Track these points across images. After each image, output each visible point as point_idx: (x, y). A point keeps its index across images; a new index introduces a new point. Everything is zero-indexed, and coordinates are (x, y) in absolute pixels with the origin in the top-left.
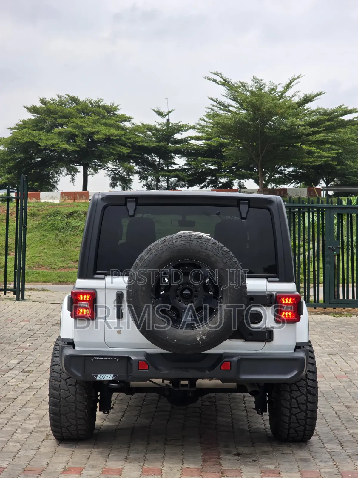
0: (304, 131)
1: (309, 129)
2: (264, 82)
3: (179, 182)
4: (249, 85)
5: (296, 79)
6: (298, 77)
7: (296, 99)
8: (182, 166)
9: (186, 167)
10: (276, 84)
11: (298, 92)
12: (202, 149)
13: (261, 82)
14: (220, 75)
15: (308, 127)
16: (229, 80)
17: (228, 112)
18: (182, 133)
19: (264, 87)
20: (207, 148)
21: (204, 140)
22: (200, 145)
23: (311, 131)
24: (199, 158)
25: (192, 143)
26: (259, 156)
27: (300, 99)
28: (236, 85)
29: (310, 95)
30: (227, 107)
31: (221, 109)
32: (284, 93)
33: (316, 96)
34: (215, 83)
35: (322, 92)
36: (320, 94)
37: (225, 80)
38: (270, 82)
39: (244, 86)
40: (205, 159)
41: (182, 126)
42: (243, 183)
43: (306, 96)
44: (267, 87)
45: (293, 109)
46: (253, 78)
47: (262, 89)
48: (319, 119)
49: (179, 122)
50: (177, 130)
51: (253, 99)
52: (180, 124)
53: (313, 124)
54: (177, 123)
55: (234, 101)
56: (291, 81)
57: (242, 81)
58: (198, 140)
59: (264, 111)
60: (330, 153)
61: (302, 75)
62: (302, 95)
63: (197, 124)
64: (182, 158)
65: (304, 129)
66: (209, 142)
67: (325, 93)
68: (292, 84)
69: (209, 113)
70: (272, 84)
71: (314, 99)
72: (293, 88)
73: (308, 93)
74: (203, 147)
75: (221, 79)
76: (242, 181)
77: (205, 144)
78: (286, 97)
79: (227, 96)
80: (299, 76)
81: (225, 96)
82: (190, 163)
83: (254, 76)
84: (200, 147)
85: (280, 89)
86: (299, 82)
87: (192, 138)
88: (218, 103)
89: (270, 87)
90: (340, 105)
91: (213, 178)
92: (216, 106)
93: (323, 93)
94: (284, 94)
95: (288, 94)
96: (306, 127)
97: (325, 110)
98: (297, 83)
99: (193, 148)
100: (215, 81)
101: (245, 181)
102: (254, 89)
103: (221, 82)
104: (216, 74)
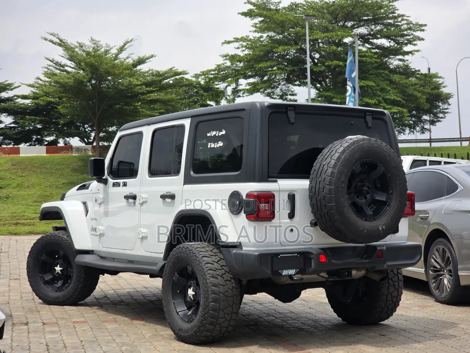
0: (140, 91)
1: (145, 89)
2: (101, 44)
3: (5, 141)
4: (86, 46)
5: (129, 42)
6: (131, 41)
7: (130, 61)
8: (8, 125)
9: (13, 125)
10: (111, 46)
11: (132, 54)
12: (29, 108)
13: (98, 43)
14: (57, 36)
15: (144, 87)
16: (66, 41)
17: (63, 72)
18: (8, 91)
19: (101, 48)
20: (34, 107)
21: (31, 99)
22: (27, 104)
23: (146, 91)
24: (27, 117)
25: (18, 102)
26: (96, 114)
27: (134, 61)
28: (72, 46)
29: (144, 57)
30: (63, 67)
31: (57, 69)
32: (119, 54)
33: (148, 58)
34: (52, 43)
35: (153, 55)
36: (152, 56)
37: (61, 40)
38: (106, 44)
39: (82, 47)
40: (33, 117)
41: (10, 85)
42: (69, 141)
43: (139, 58)
44: (103, 48)
45: (128, 70)
46: (90, 39)
47: (99, 50)
48: (153, 80)
49: (6, 81)
50: (3, 88)
51: (92, 60)
52: (6, 83)
53: (148, 84)
54: (4, 82)
55: (71, 61)
56: (124, 44)
57: (80, 42)
58: (24, 99)
59: (102, 71)
60: (153, 113)
61: (135, 39)
62: (135, 57)
63: (35, 83)
64: (8, 117)
65: (140, 89)
66: (36, 101)
67: (156, 56)
68: (126, 47)
69: (46, 72)
70: (108, 46)
71: (147, 61)
72: (127, 50)
73: (141, 55)
74: (30, 106)
75: (58, 39)
76: (68, 139)
77: (32, 103)
78: (120, 58)
79: (64, 56)
80: (132, 39)
81: (62, 56)
82: (18, 121)
83: (91, 37)
84: (28, 106)
85: (114, 51)
86: (132, 45)
87: (18, 97)
88: (54, 63)
89: (106, 49)
90: (171, 67)
91: (39, 137)
92: (52, 66)
93: (155, 56)
94: (119, 56)
95: (122, 56)
96: (142, 87)
97: (158, 72)
98: (130, 46)
99: (20, 107)
100: (51, 41)
101: (70, 140)
102: (91, 50)
103: (58, 43)
104: (52, 35)
